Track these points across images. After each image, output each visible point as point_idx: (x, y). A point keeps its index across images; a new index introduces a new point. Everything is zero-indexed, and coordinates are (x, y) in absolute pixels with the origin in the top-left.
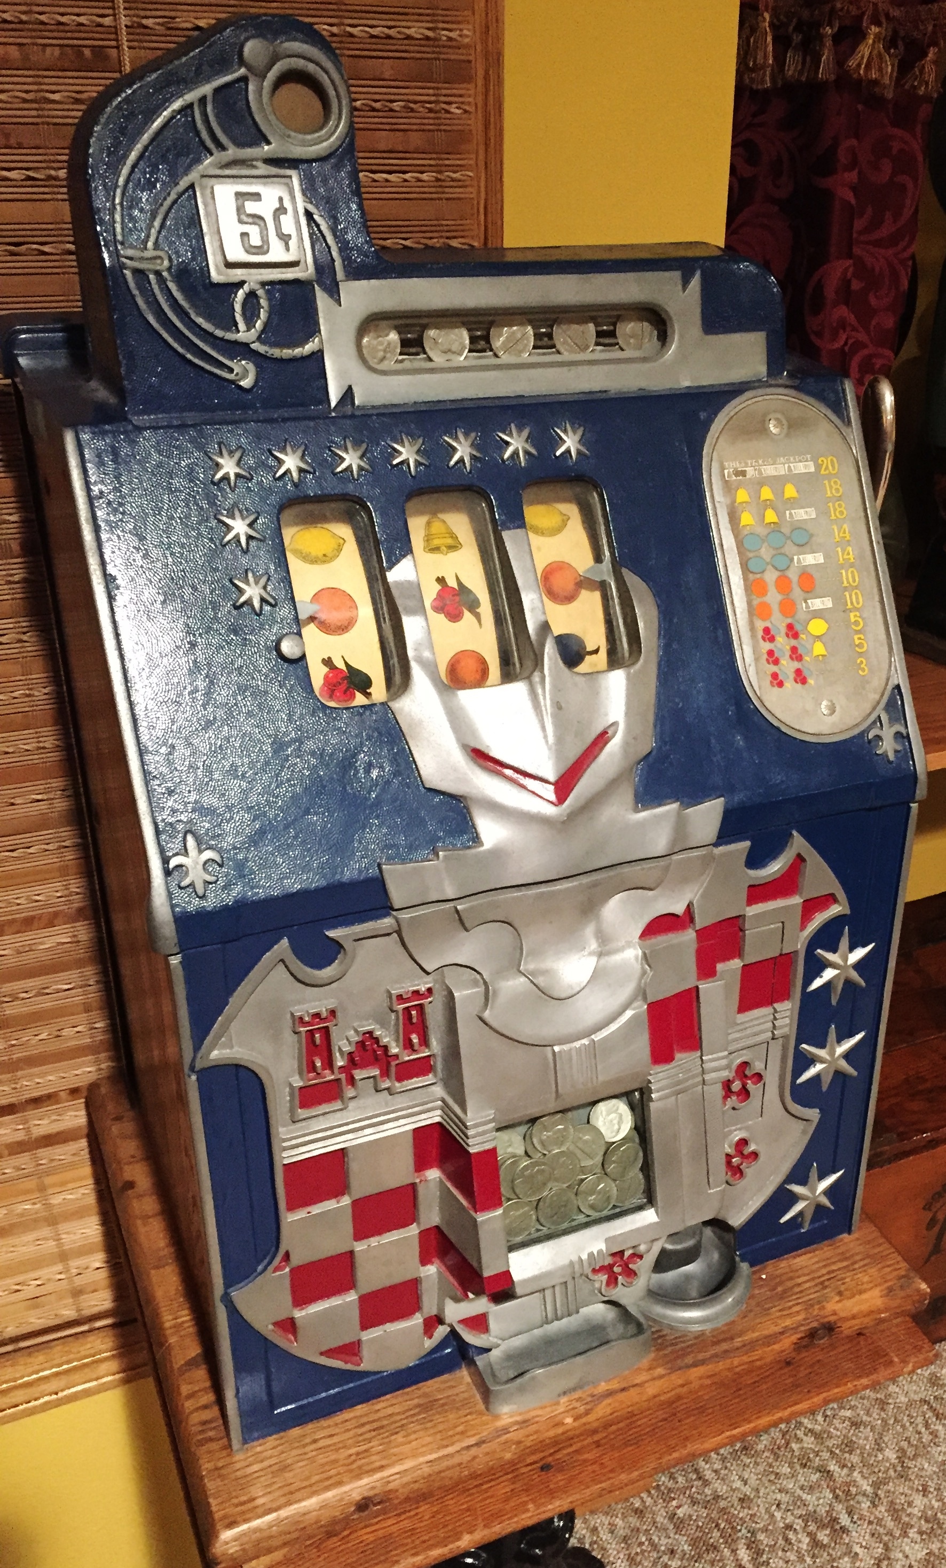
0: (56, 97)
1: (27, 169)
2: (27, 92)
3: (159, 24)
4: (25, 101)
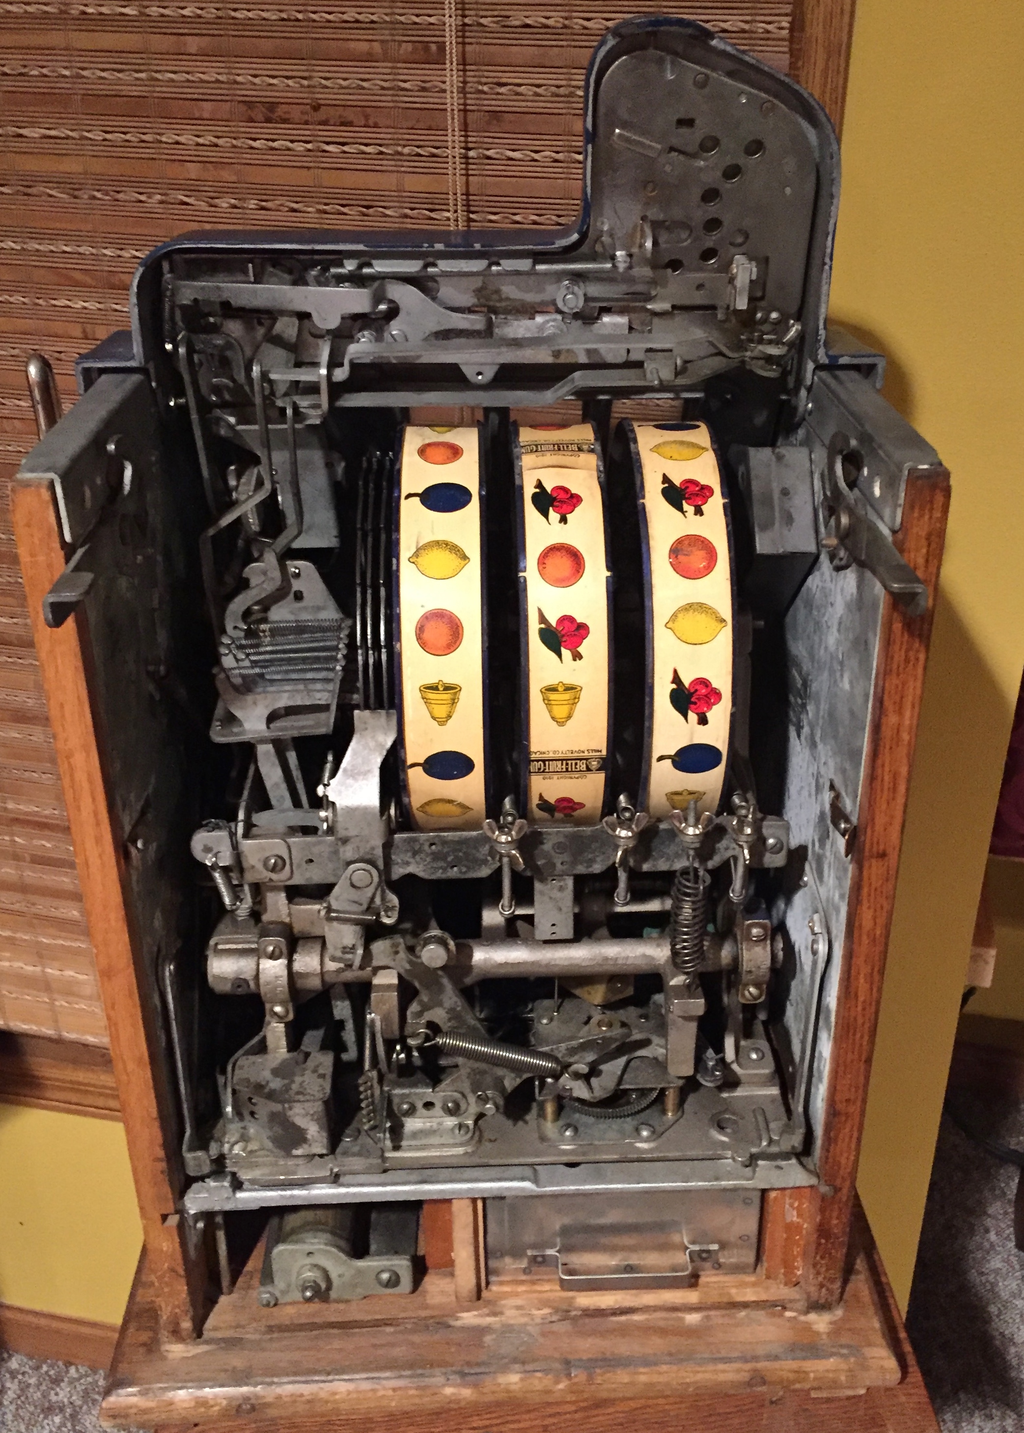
0: (406, 85)
1: (380, 145)
2: (386, 81)
3: (494, 22)
4: (383, 88)
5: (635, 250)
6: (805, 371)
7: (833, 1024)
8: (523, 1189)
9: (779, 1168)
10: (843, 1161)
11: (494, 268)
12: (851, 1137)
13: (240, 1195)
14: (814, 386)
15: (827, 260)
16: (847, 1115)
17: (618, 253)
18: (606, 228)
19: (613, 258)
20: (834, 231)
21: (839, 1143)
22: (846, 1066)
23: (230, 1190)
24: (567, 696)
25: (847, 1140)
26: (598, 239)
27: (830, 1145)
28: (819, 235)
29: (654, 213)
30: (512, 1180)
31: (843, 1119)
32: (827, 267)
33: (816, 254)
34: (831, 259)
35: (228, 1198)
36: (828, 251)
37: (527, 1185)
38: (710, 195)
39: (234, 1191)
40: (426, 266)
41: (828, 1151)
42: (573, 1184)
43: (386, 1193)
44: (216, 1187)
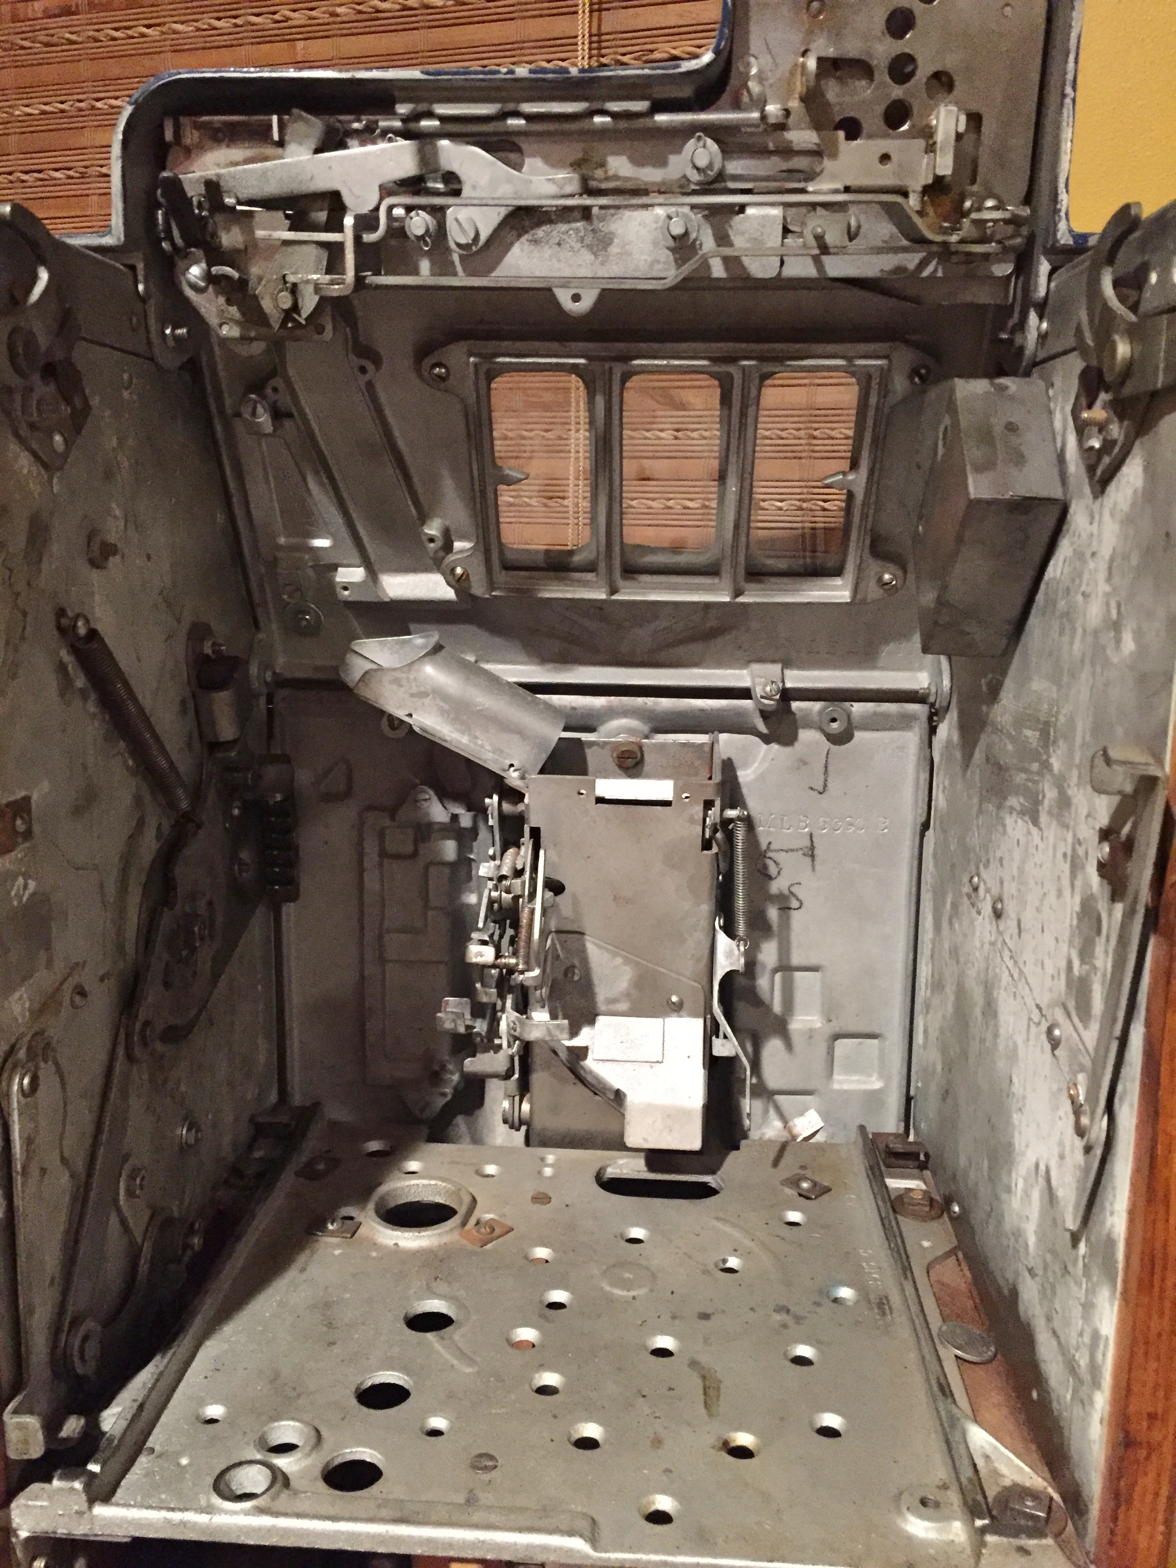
6: (1037, 276)
7: (1121, 1265)
8: (569, 1552)
9: (1023, 1551)
10: (1143, 1543)
12: (1157, 1494)
13: (99, 1510)
14: (1050, 302)
15: (1068, 90)
16: (1151, 1449)
18: (754, 72)
20: (1078, 47)
21: (1136, 1503)
22: (1147, 1343)
23: (84, 1497)
25: (1149, 1498)
26: (743, 85)
27: (1118, 1506)
28: (1055, 53)
30: (550, 1532)
31: (1142, 1453)
32: (1068, 101)
33: (1053, 81)
34: (1074, 88)
35: (80, 1513)
36: (1070, 77)
37: (578, 1544)
39: (91, 1501)
41: (1115, 1519)
42: (656, 1552)
43: (337, 1534)
44: (61, 1489)
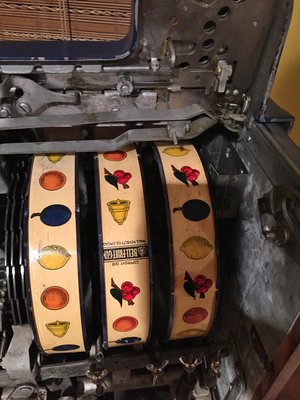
5: (163, 57)
11: (78, 69)
14: (253, 129)
17: (153, 59)
18: (145, 44)
19: (150, 61)
24: (122, 207)
26: (141, 51)
29: (175, 36)
32: (273, 72)
36: (276, 62)
38: (210, 25)
40: (35, 68)
